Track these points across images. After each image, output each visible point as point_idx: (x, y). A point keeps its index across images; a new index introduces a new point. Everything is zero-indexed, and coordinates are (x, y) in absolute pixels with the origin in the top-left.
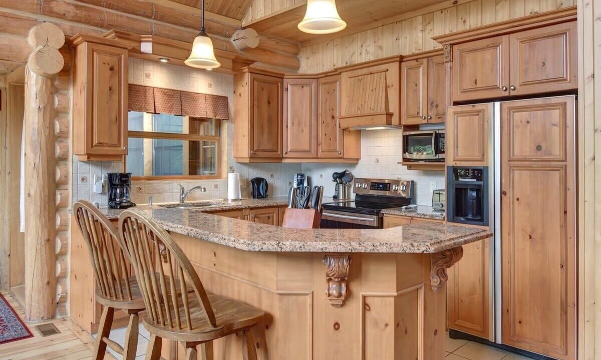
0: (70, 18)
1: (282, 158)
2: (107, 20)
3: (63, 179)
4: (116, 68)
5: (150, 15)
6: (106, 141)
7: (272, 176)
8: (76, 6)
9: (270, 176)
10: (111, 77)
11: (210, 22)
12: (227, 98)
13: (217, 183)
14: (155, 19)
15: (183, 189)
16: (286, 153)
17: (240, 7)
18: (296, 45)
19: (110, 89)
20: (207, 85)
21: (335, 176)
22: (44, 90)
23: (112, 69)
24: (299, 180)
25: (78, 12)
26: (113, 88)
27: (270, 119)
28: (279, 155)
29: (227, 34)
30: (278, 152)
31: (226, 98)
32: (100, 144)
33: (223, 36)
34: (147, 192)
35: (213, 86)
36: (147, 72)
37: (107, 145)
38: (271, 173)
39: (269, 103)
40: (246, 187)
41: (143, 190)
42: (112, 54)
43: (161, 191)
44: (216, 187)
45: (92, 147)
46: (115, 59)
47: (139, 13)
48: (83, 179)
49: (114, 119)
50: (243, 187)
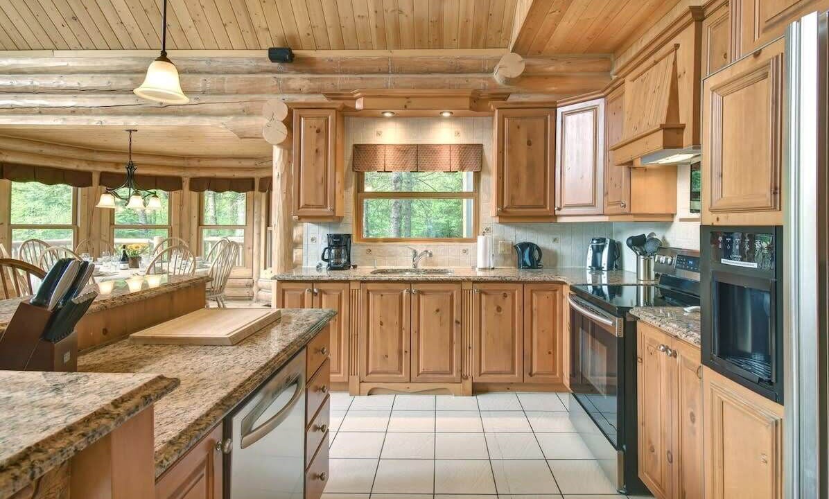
0: (306, 91)
1: (556, 217)
2: (340, 85)
3: (298, 239)
4: (323, 129)
5: (386, 70)
6: (312, 203)
7: (555, 240)
8: (310, 80)
9: (551, 240)
10: (317, 140)
11: (460, 61)
12: (482, 145)
13: (467, 248)
14: (392, 73)
15: (415, 252)
16: (559, 209)
17: (499, 31)
18: (606, 59)
19: (317, 151)
20: (454, 134)
21: (630, 242)
22: (281, 160)
23: (318, 131)
24: (595, 247)
25: (311, 84)
26: (320, 150)
27: (531, 166)
28: (547, 211)
29: (487, 69)
30: (545, 207)
31: (480, 146)
32: (307, 206)
33: (481, 72)
34: (378, 254)
35: (461, 134)
36: (379, 130)
37: (313, 207)
38: (555, 237)
39: (529, 143)
40: (510, 252)
41: (372, 252)
42: (318, 117)
43: (393, 254)
44: (465, 251)
45: (299, 209)
46: (322, 121)
47: (375, 71)
48: (312, 240)
49: (320, 180)
50: (506, 252)
